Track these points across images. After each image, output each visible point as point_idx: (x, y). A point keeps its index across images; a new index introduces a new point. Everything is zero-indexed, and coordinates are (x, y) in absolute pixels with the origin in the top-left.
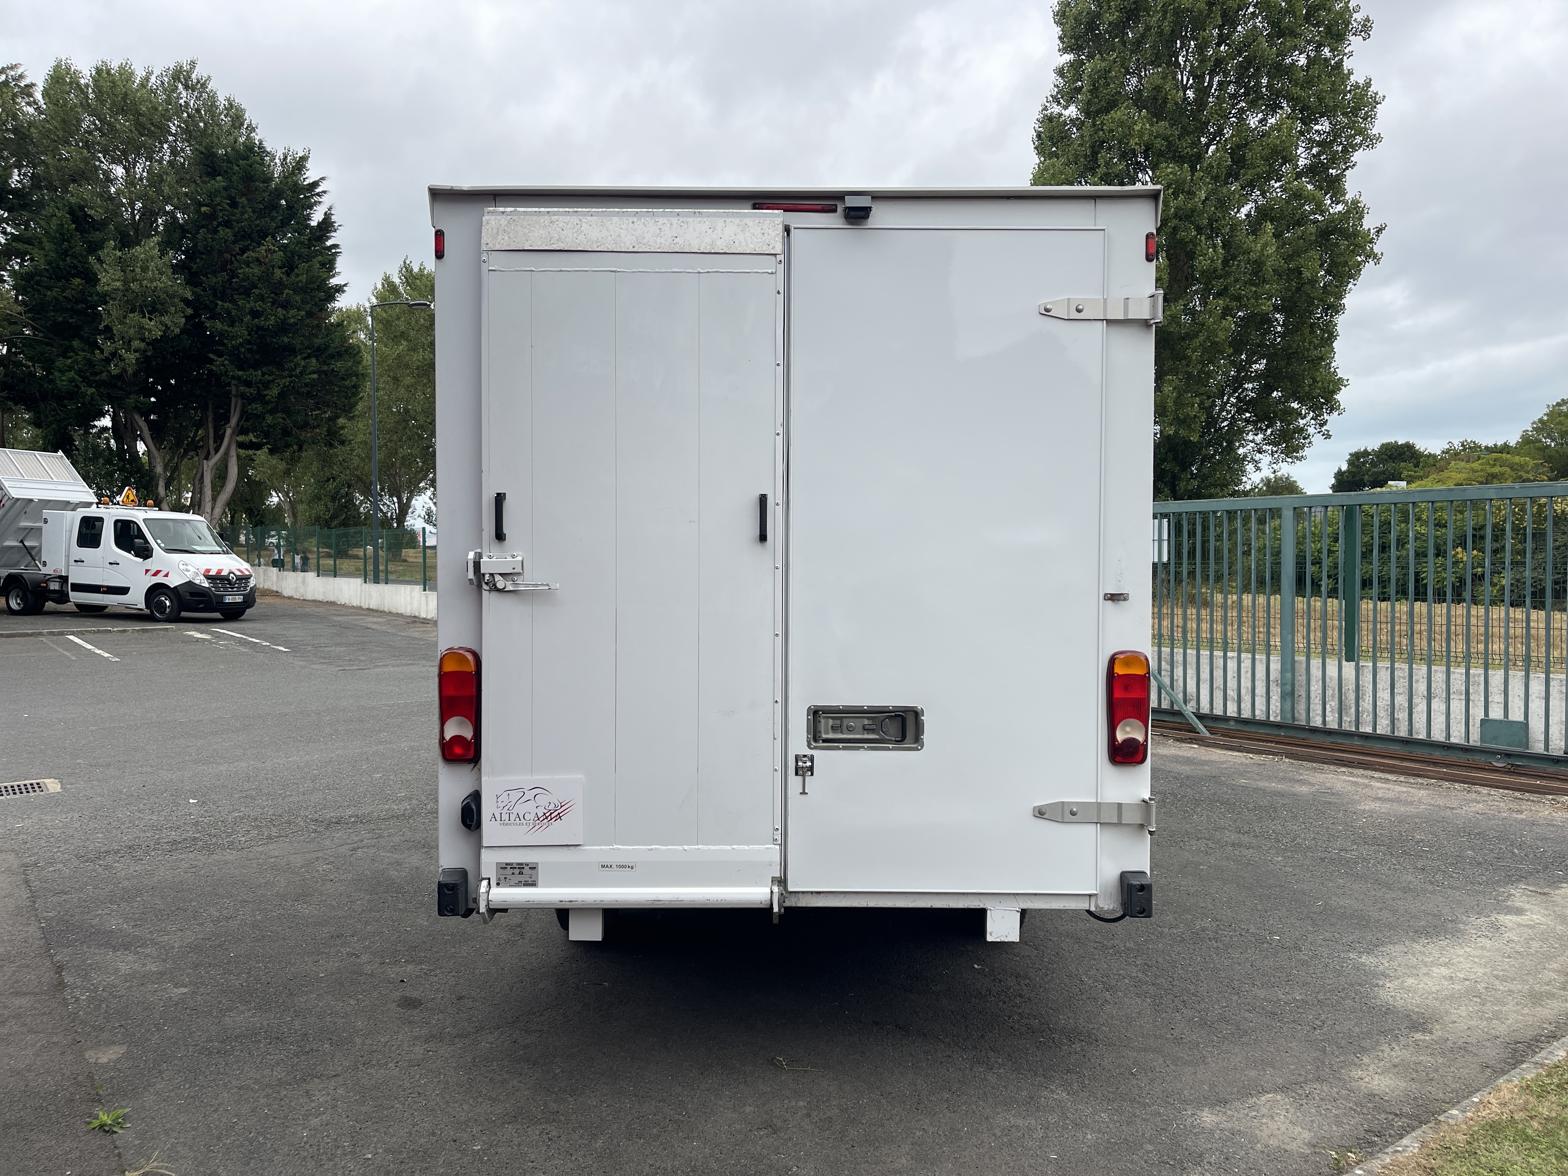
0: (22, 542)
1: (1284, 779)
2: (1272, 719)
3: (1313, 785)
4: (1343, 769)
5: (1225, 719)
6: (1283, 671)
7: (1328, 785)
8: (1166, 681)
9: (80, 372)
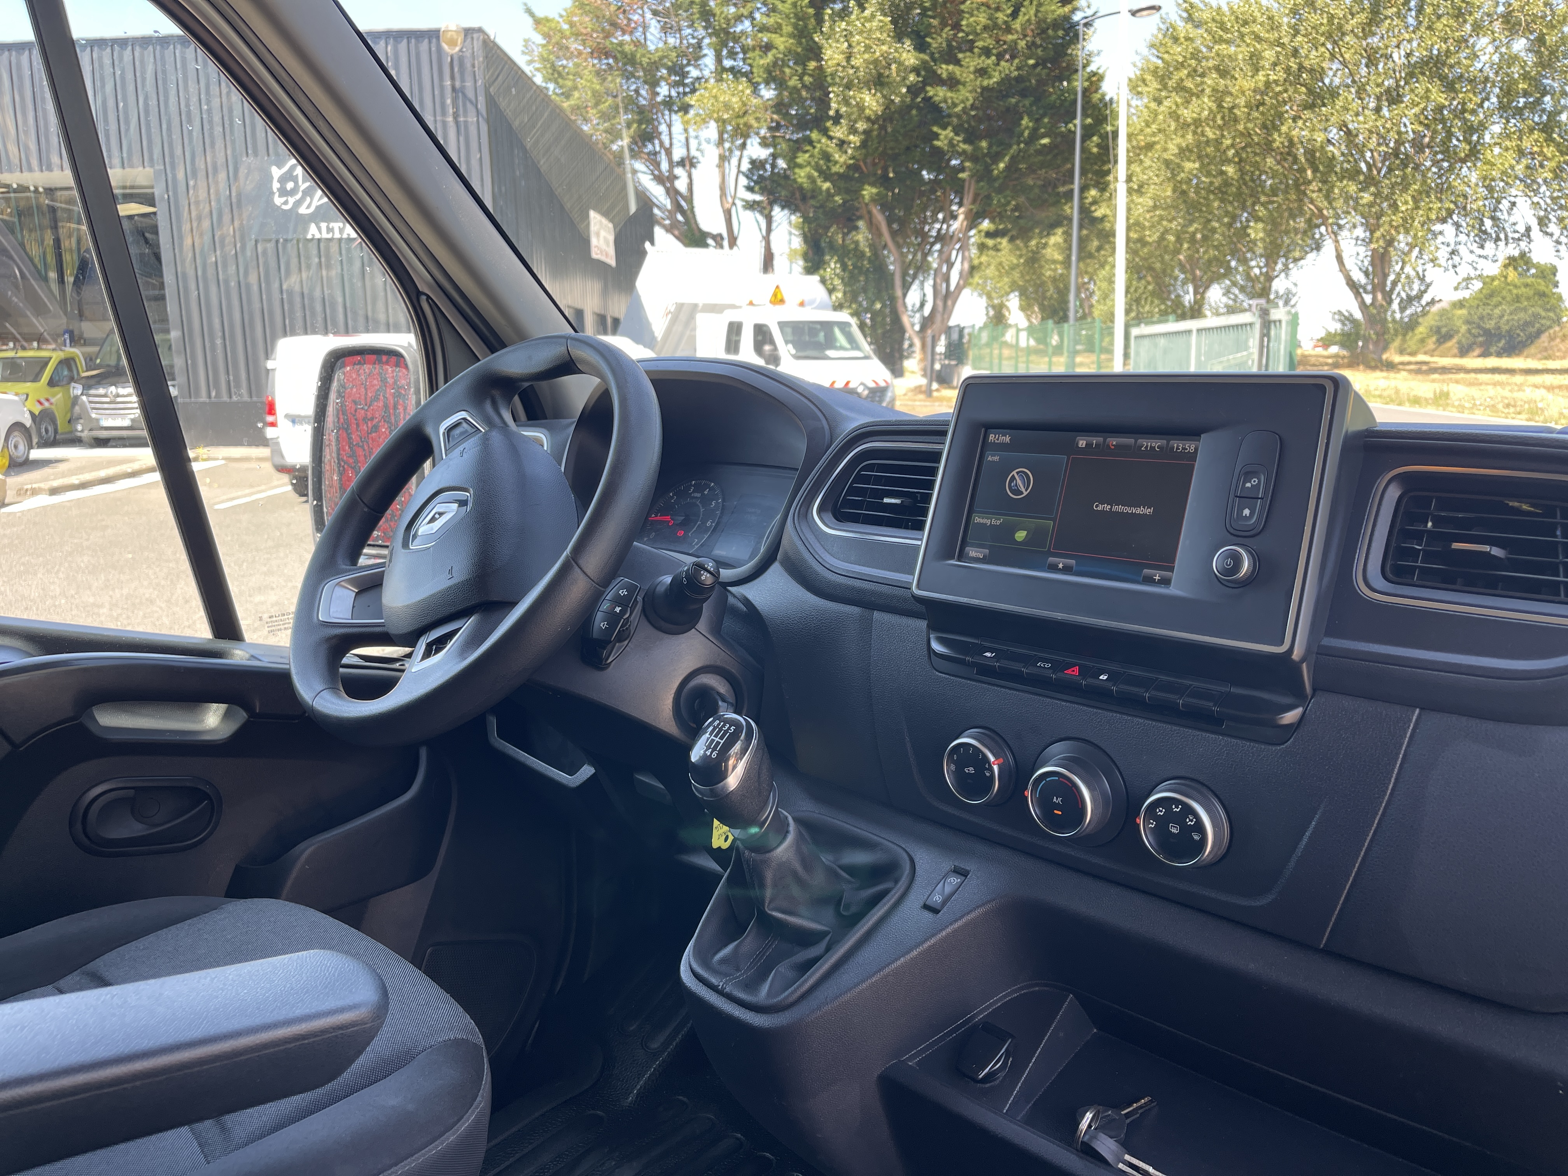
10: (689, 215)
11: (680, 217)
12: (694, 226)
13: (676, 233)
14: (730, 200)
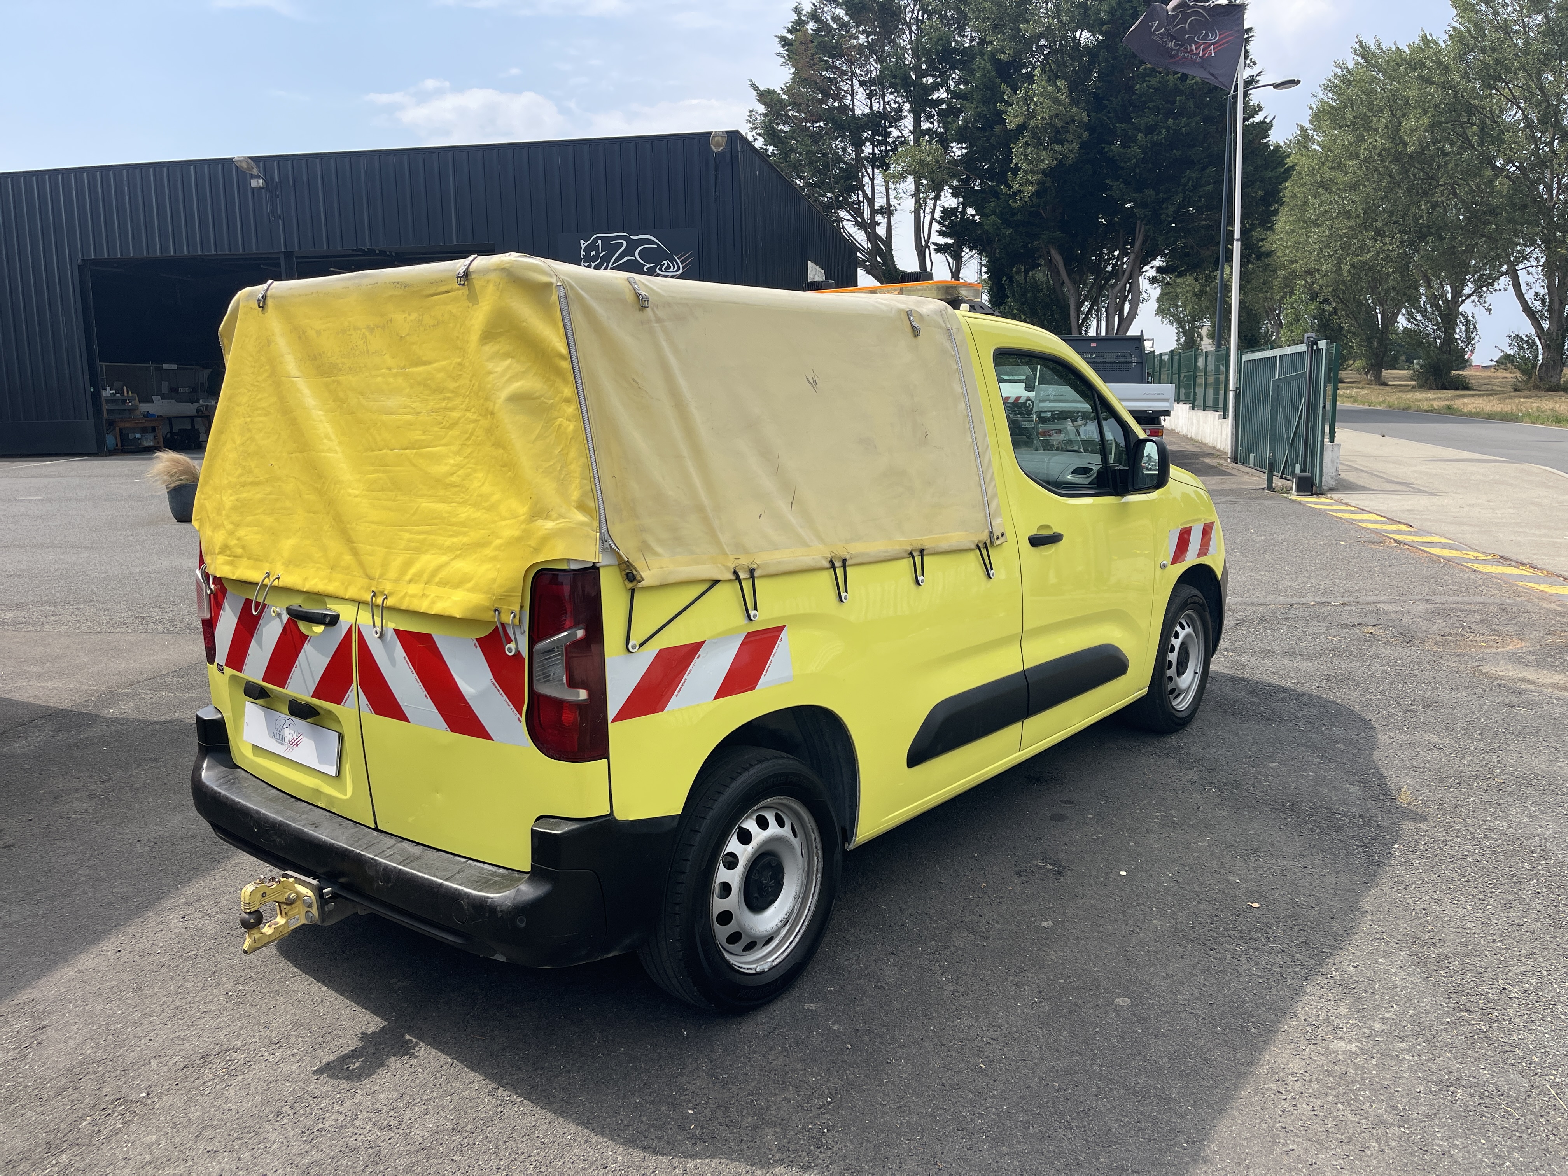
14: (923, 243)
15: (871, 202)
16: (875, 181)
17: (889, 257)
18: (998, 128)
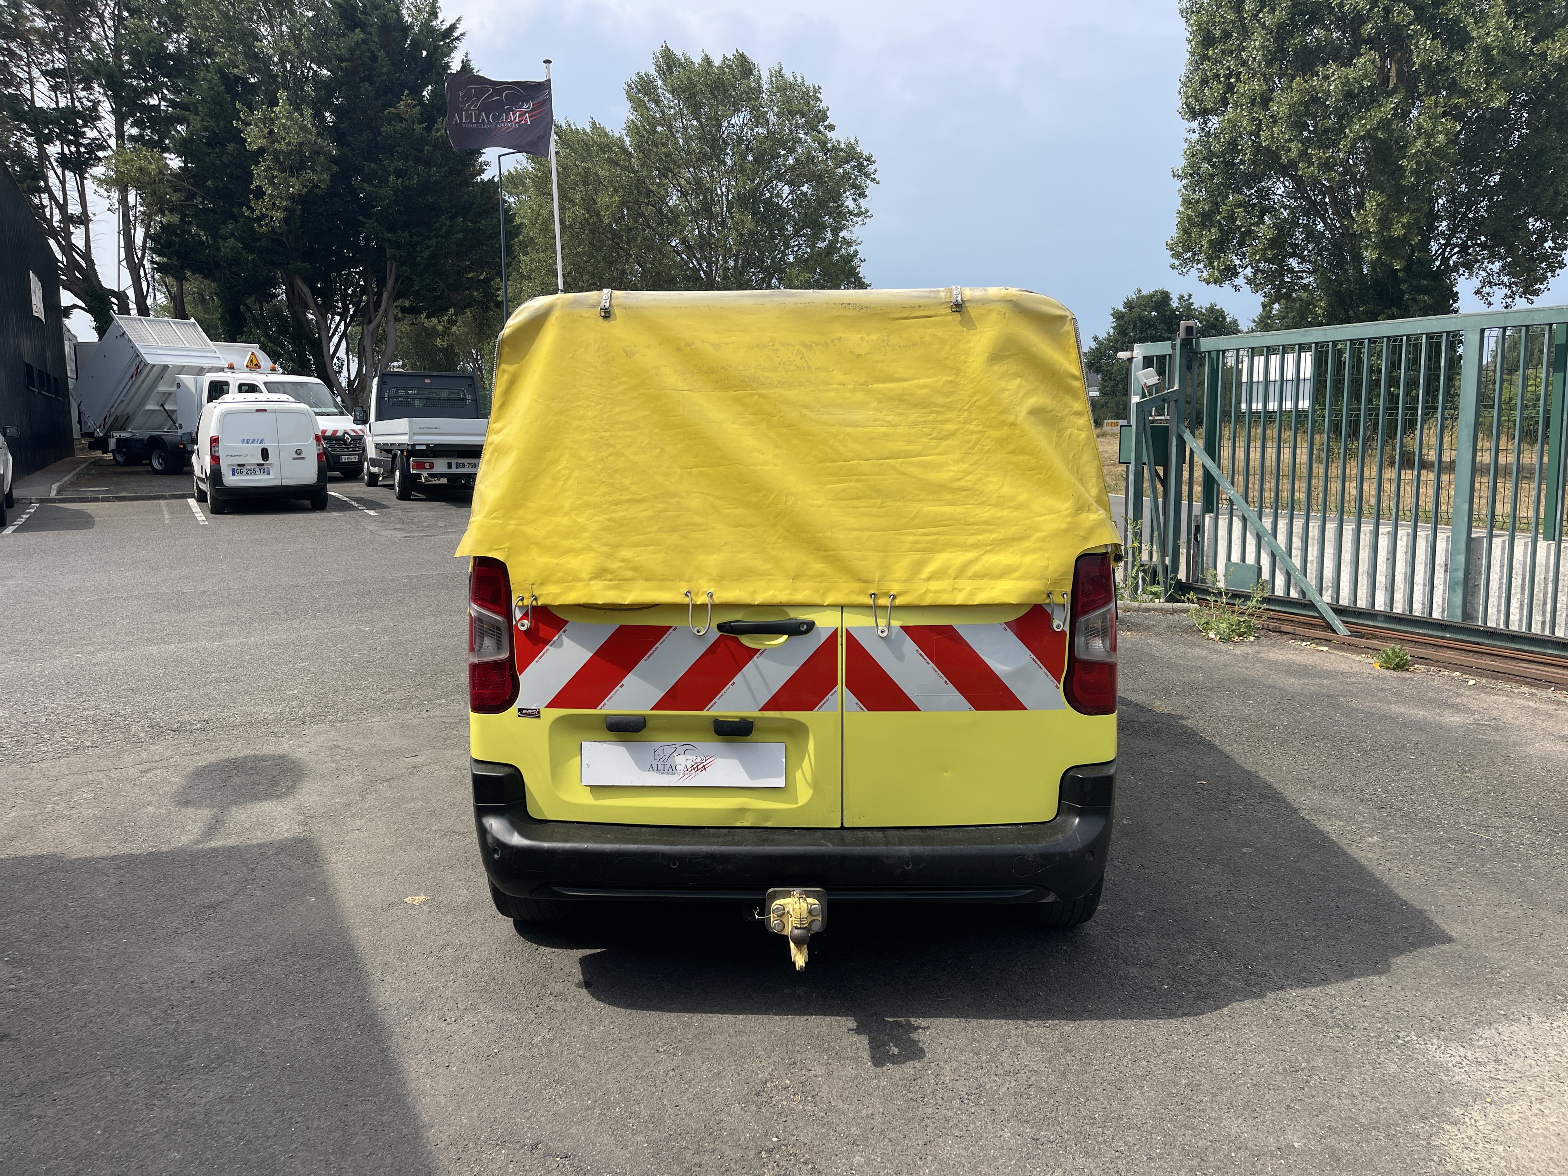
0: (162, 405)
1: (1431, 701)
2: (1436, 615)
3: (1471, 712)
4: (1524, 689)
5: (1370, 614)
6: (1452, 552)
7: (1495, 713)
8: (1297, 561)
9: (240, 239)
10: (90, 273)
11: (78, 275)
12: (95, 283)
13: (76, 289)
14: (137, 261)
15: (63, 208)
16: (67, 185)
17: (91, 272)
18: (231, 147)
